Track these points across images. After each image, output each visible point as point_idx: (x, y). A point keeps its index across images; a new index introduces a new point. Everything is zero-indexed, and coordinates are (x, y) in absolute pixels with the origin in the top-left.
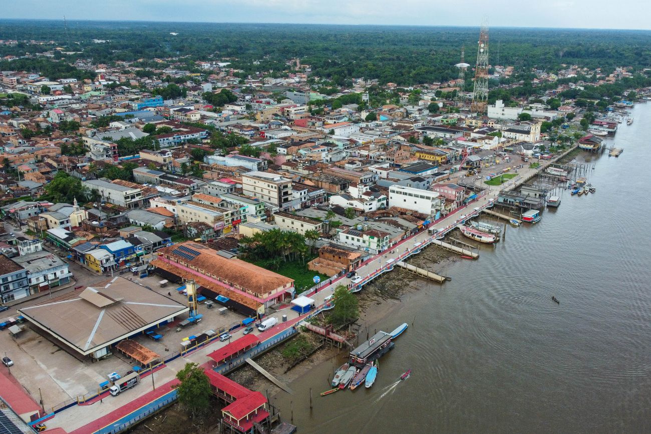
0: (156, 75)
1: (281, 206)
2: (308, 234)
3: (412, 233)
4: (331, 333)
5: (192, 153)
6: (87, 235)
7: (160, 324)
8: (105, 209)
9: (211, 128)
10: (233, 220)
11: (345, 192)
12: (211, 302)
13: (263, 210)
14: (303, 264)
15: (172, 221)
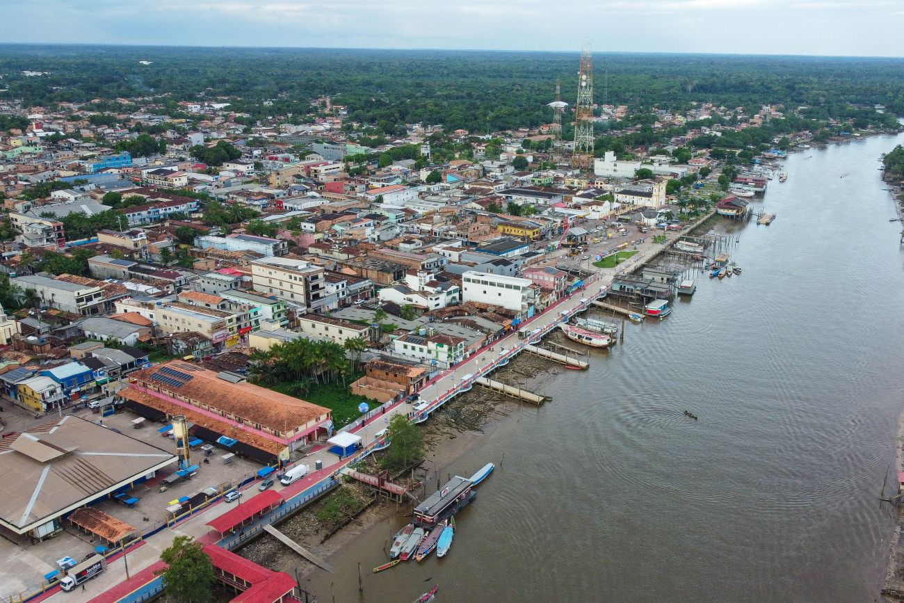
0: (119, 121)
1: (309, 306)
2: (350, 344)
3: (495, 337)
4: (386, 483)
5: (177, 233)
6: (19, 357)
7: (135, 482)
8: (46, 318)
9: (204, 197)
10: (239, 327)
11: (401, 282)
12: (210, 447)
13: (283, 311)
14: (343, 387)
15: (150, 332)
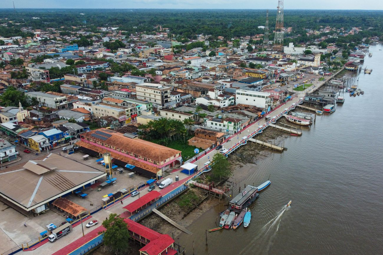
0: (72, 34)
1: (163, 105)
2: (186, 121)
3: (254, 120)
4: (213, 188)
5: (100, 76)
6: (29, 126)
7: (85, 186)
8: (41, 110)
9: (111, 61)
10: (131, 114)
11: (206, 95)
12: (122, 169)
13: (152, 107)
14: (184, 142)
15: (89, 117)
